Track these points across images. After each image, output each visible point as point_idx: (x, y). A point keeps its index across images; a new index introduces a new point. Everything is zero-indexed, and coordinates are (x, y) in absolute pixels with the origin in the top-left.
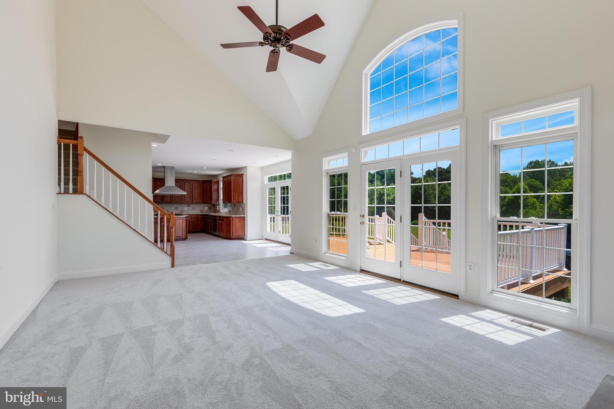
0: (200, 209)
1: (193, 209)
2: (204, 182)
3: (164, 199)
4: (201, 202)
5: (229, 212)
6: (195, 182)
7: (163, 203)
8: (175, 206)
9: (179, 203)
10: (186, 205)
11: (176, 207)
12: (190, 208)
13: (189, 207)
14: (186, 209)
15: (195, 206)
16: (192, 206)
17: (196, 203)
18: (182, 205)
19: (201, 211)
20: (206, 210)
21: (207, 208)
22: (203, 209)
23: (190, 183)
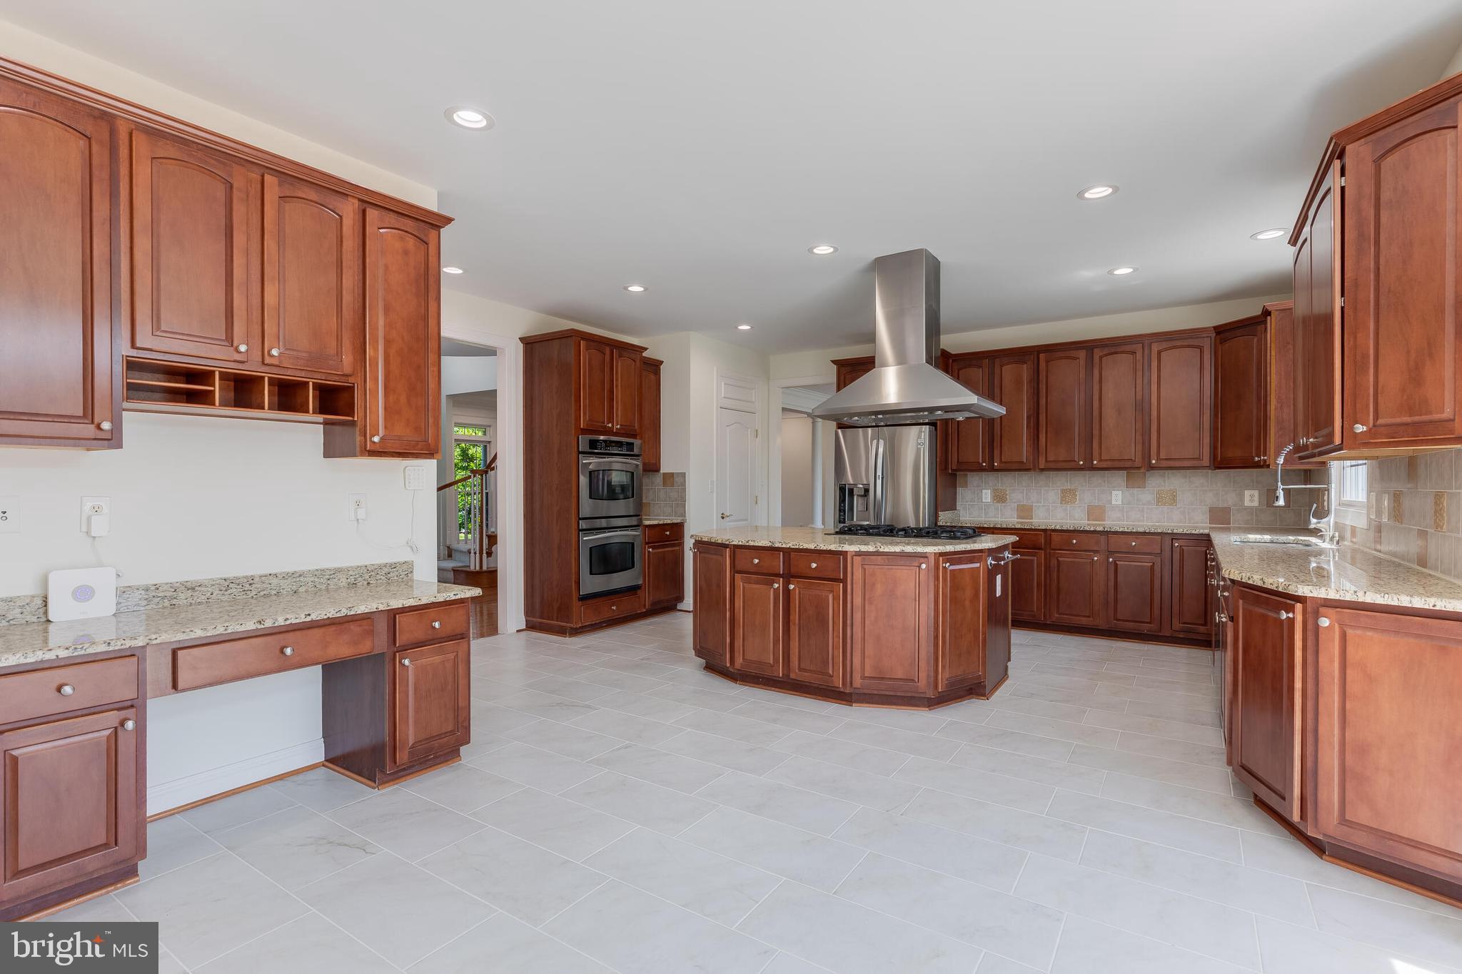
0: (1210, 499)
1: (1160, 500)
2: (1224, 332)
3: (997, 452)
4: (1206, 461)
5: (1372, 534)
6: (1165, 345)
7: (992, 469)
8: (1062, 481)
9: (1072, 465)
10: (1119, 478)
11: (1068, 486)
12: (1145, 495)
13: (1136, 491)
14: (1117, 497)
15: (1174, 482)
16: (1157, 483)
17: (1172, 466)
18: (1097, 478)
19: (1211, 510)
20: (1246, 508)
21: (1256, 493)
22: (1229, 500)
23: (1134, 353)
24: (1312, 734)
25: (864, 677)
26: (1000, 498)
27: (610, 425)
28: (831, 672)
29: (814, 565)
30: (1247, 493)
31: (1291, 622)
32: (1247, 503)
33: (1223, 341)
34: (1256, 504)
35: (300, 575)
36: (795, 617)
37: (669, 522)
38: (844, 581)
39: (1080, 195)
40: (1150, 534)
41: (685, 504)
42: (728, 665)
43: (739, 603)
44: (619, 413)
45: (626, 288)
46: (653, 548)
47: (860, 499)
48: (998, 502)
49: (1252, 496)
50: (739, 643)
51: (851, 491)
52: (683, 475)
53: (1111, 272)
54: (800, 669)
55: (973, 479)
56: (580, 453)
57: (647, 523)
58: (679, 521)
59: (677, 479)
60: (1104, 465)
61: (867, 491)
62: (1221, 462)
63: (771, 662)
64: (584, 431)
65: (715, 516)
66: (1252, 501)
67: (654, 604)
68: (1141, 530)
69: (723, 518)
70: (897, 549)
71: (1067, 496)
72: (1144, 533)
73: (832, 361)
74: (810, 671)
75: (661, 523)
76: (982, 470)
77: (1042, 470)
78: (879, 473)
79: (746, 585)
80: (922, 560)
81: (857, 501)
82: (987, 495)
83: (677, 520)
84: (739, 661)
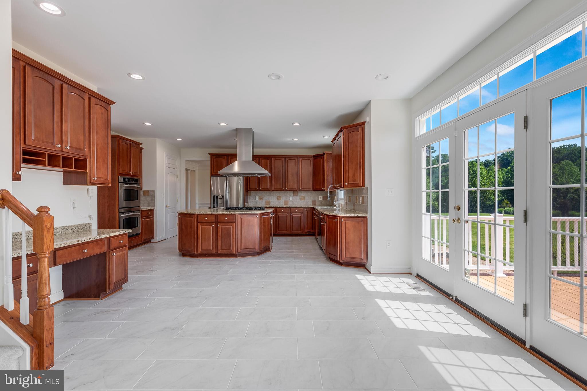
0: (312, 199)
1: (301, 199)
2: (316, 157)
3: (261, 185)
4: (312, 189)
5: (345, 205)
6: (302, 159)
7: (259, 190)
8: (277, 194)
9: (281, 189)
10: (291, 193)
11: (279, 195)
12: (298, 198)
13: (295, 196)
14: (291, 198)
15: (304, 194)
16: (301, 194)
17: (304, 190)
18: (286, 193)
19: (312, 201)
20: (319, 201)
21: (321, 197)
22: (316, 199)
23: (295, 160)
24: (341, 242)
25: (241, 249)
26: (261, 199)
27: (130, 172)
28: (231, 249)
29: (226, 218)
30: (320, 197)
31: (337, 221)
32: (320, 200)
33: (315, 159)
34: (321, 200)
35: (57, 229)
36: (220, 234)
37: (150, 209)
38: (235, 222)
39: (293, 124)
40: (300, 208)
41: (154, 202)
42: (195, 252)
43: (200, 232)
44: (133, 168)
45: (144, 123)
46: (145, 219)
47: (220, 200)
48: (260, 200)
49: (321, 198)
50: (199, 245)
51: (217, 197)
52: (154, 191)
53: (293, 140)
54: (221, 250)
55: (253, 193)
56: (119, 183)
57: (142, 209)
58: (153, 209)
59: (150, 193)
60: (289, 189)
61: (223, 197)
62: (315, 189)
63: (212, 249)
64: (121, 174)
65: (165, 206)
66: (320, 199)
67: (145, 240)
68: (298, 207)
69: (167, 207)
70: (250, 212)
71: (279, 198)
72: (299, 208)
73: (209, 154)
74: (225, 250)
75: (147, 209)
76: (257, 190)
77: (273, 191)
78: (227, 191)
79: (202, 226)
80: (256, 215)
81: (219, 200)
82: (257, 198)
83: (152, 208)
84: (200, 251)
